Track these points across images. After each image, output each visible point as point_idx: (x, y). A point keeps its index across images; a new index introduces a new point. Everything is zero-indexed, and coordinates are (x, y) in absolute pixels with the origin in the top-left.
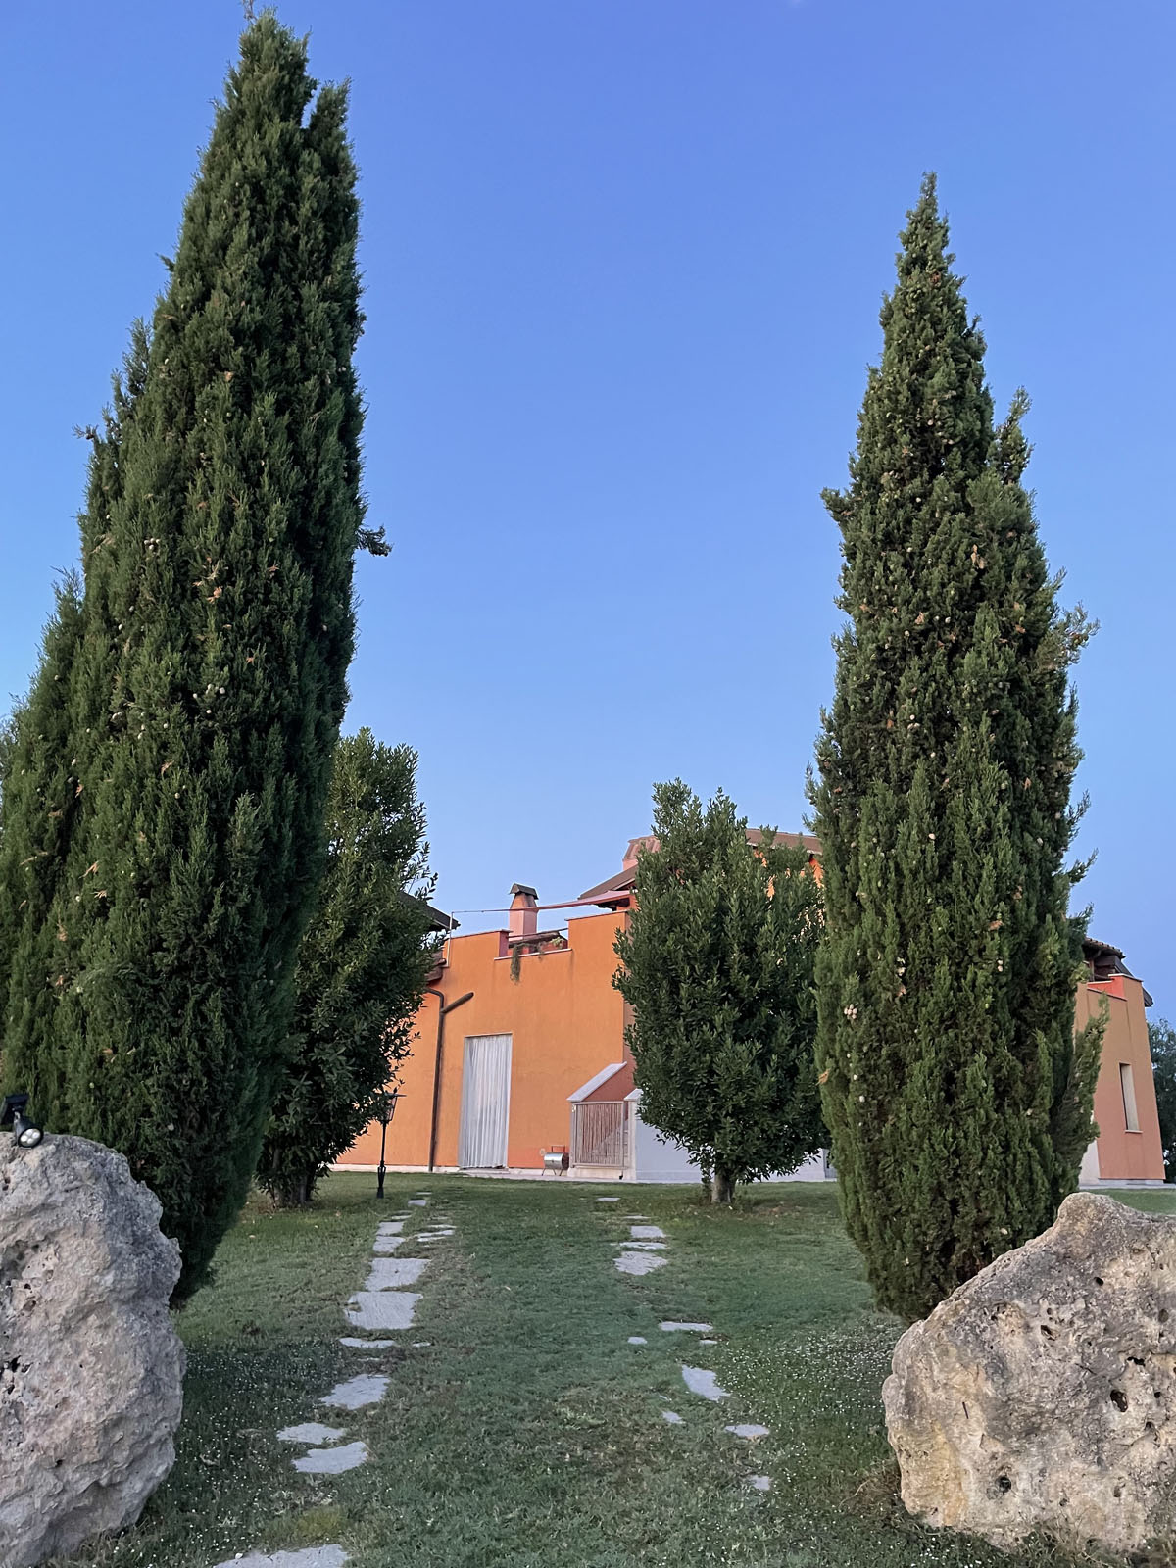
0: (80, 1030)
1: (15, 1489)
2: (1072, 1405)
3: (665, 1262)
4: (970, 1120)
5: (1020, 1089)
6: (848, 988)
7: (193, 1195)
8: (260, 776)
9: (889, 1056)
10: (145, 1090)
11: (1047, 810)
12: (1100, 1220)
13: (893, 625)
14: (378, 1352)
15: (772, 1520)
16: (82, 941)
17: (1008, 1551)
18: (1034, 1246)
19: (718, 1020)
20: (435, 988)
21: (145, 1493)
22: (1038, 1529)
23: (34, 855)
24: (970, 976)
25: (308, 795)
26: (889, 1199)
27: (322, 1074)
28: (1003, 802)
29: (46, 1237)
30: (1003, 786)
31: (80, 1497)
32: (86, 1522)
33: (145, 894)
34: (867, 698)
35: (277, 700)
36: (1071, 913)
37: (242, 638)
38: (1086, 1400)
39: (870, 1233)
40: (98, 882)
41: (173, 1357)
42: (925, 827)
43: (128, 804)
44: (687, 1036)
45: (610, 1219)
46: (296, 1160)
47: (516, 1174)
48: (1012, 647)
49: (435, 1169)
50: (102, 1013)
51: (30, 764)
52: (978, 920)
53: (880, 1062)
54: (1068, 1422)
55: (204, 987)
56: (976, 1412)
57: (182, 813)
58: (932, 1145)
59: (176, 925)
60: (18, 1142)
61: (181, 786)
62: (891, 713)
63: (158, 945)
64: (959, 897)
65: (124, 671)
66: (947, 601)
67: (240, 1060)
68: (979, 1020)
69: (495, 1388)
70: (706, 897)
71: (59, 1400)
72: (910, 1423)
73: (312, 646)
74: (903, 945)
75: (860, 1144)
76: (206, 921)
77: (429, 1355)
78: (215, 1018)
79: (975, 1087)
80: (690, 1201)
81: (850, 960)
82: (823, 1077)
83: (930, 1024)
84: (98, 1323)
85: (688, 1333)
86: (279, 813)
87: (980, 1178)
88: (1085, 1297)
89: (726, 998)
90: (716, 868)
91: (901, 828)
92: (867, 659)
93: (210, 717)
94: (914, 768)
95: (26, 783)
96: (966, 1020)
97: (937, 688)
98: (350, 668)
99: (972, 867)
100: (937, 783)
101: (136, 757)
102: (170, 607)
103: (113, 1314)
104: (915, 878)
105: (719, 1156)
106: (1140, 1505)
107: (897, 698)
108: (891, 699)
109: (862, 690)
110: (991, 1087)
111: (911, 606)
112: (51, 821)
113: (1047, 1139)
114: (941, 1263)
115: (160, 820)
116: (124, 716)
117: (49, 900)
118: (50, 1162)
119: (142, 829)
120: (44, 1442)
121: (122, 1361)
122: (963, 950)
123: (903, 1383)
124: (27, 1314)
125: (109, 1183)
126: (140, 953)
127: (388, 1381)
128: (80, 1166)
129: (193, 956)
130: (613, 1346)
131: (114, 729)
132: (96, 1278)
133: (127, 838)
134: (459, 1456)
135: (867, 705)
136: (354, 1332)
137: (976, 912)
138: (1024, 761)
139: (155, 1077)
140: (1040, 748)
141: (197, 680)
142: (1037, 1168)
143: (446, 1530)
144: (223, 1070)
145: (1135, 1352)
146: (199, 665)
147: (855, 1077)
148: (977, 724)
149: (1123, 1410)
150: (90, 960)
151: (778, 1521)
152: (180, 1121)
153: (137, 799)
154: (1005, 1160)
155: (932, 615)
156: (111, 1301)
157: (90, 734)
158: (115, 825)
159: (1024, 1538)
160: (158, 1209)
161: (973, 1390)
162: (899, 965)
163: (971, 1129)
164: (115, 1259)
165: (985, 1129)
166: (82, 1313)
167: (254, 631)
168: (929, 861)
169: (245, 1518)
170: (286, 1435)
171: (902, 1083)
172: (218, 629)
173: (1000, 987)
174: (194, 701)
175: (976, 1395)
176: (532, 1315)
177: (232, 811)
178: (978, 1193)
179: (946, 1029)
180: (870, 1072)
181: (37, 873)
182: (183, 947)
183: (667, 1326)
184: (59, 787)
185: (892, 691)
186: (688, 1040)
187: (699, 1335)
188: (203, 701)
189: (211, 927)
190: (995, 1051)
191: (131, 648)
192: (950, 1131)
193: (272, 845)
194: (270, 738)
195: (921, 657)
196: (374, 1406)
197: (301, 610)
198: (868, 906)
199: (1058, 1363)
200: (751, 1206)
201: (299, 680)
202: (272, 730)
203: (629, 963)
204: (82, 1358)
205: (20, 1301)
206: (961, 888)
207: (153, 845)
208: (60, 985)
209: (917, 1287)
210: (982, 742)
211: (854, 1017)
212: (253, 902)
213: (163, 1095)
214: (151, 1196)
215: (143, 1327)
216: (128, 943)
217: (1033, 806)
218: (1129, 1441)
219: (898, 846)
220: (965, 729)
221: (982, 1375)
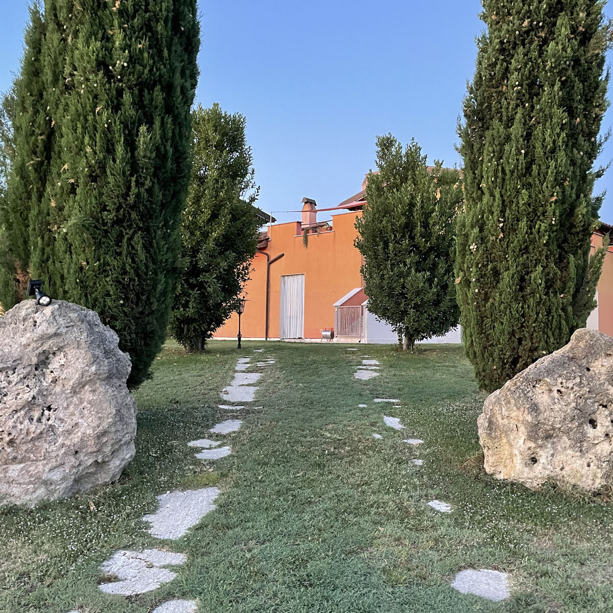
0: (68, 253)
1: (55, 464)
2: (569, 426)
3: (378, 374)
4: (531, 300)
5: (559, 284)
6: (473, 235)
7: (137, 336)
8: (151, 116)
9: (492, 269)
10: (106, 283)
11: (587, 136)
12: (591, 341)
13: (510, 28)
14: (237, 411)
15: (422, 476)
16: (64, 207)
17: (533, 490)
18: (557, 354)
19: (408, 261)
20: (265, 252)
21: (121, 466)
22: (549, 481)
23: (33, 160)
24: (537, 226)
25: (180, 129)
26: (488, 339)
27: (205, 288)
28: (563, 131)
29: (59, 349)
30: (564, 122)
31: (88, 467)
32: (93, 479)
33: (94, 180)
34: (493, 73)
35: (157, 71)
36: (594, 194)
37: (134, 33)
38: (577, 423)
39: (477, 355)
40: (68, 174)
41: (130, 405)
42: (519, 146)
43: (79, 130)
44: (392, 269)
45: (351, 357)
46: (195, 330)
47: (308, 341)
48: (576, 39)
49: (268, 339)
50: (79, 244)
51: (24, 109)
52: (544, 196)
53: (487, 272)
54: (567, 432)
55: (132, 231)
56: (522, 429)
57: (109, 135)
58: (511, 312)
59: (113, 198)
60: (39, 303)
61: (108, 120)
62: (506, 81)
63: (104, 208)
64: (535, 184)
65: (70, 53)
66: (541, 11)
67: (154, 269)
68: (540, 249)
69: (293, 425)
70: (403, 198)
71: (74, 424)
72: (490, 434)
73: (176, 40)
74: (503, 212)
75: (475, 313)
76: (128, 195)
77: (261, 412)
78: (139, 247)
79: (535, 283)
80: (392, 349)
81: (474, 221)
82: (458, 281)
83: (515, 252)
84: (90, 389)
85: (388, 403)
86: (164, 137)
87: (534, 327)
88: (580, 376)
89: (413, 250)
90: (409, 182)
91: (507, 147)
92: (494, 50)
93: (120, 81)
94: (516, 113)
95: (23, 120)
96: (534, 249)
97: (532, 66)
98: (199, 56)
99: (543, 167)
100: (528, 121)
101: (81, 104)
102: (92, 14)
103: (98, 385)
104: (512, 175)
105: (407, 328)
106: (599, 470)
107: (509, 73)
108: (506, 72)
109: (490, 68)
110: (543, 283)
111: (520, 15)
112: (40, 141)
113: (570, 309)
114: (511, 368)
115: (98, 139)
116: (73, 80)
117: (44, 185)
118: (56, 313)
119: (89, 144)
120: (68, 443)
121: (104, 406)
122: (535, 213)
123: (488, 417)
124: (53, 385)
125: (89, 325)
126: (95, 213)
127: (242, 422)
128: (73, 315)
129: (124, 215)
130: (351, 408)
131: (68, 88)
132: (87, 368)
133: (81, 150)
134: (275, 452)
135: (492, 77)
136: (225, 402)
137: (543, 192)
138: (577, 108)
139: (110, 277)
140: (587, 101)
141: (111, 58)
142: (564, 322)
143: (267, 480)
144: (146, 274)
145: (603, 402)
146: (112, 49)
147: (474, 280)
148: (553, 85)
149: (595, 428)
150: (69, 217)
151: (425, 477)
152: (126, 299)
153: (84, 128)
154: (547, 319)
155: (532, 21)
156: (95, 379)
157: (54, 91)
158: (74, 142)
159: (542, 484)
160: (116, 338)
161: (521, 419)
162: (500, 222)
163: (531, 304)
164: (95, 360)
165: (538, 304)
166: (82, 385)
167: (142, 29)
168: (520, 165)
169: (172, 477)
170: (192, 444)
171: (498, 282)
172: (120, 27)
173: (553, 233)
174: (111, 71)
175: (523, 421)
176: (313, 396)
177: (137, 135)
178: (532, 335)
179: (522, 255)
180: (481, 277)
181: (36, 170)
182: (118, 210)
183: (376, 400)
184: (42, 122)
185: (507, 68)
186: (392, 271)
187: (393, 404)
188: (115, 71)
189: (131, 199)
190: (547, 265)
191: (72, 40)
192: (521, 305)
193: (161, 156)
194: (155, 94)
195: (524, 47)
196: (234, 432)
197: (167, 16)
198: (486, 191)
199: (564, 407)
200: (422, 350)
201: (169, 59)
202: (156, 89)
203: (362, 234)
204: (83, 405)
205: (49, 378)
206: (536, 179)
207: (95, 153)
208: (55, 230)
209: (499, 379)
210: (555, 96)
211: (475, 250)
212: (153, 186)
213: (115, 286)
214: (112, 332)
215: (113, 391)
216: (88, 207)
217: (579, 135)
218: (596, 442)
219: (504, 158)
220: (546, 89)
221: (526, 412)
